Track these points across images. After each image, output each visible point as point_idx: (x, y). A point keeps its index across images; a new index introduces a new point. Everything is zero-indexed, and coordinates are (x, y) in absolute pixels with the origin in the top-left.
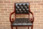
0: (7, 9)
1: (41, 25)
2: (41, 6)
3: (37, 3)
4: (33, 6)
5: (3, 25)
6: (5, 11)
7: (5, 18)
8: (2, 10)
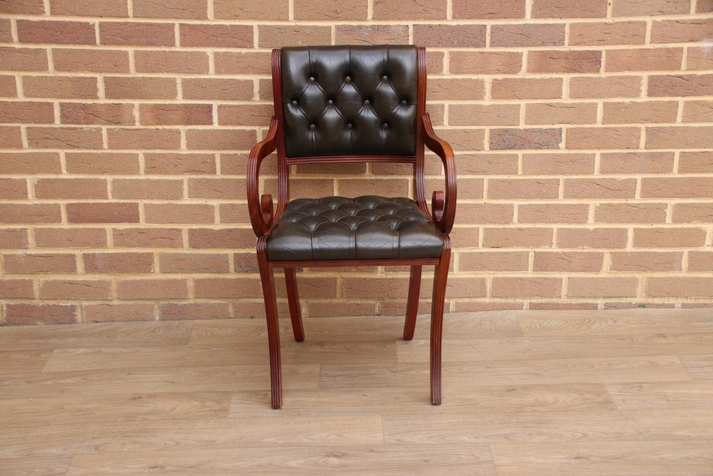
0: (215, 104)
1: (564, 276)
2: (566, 77)
3: (524, 51)
4: (488, 79)
5: (157, 275)
6: (183, 129)
7: (186, 201)
8: (160, 114)
